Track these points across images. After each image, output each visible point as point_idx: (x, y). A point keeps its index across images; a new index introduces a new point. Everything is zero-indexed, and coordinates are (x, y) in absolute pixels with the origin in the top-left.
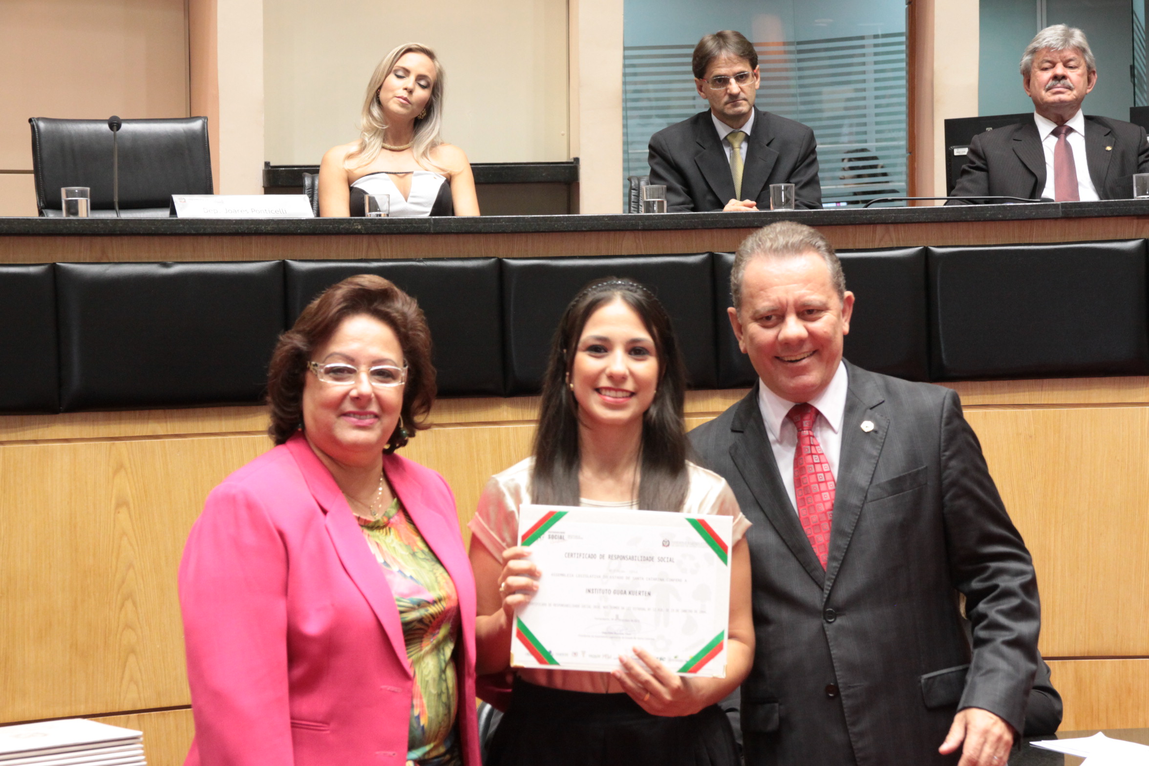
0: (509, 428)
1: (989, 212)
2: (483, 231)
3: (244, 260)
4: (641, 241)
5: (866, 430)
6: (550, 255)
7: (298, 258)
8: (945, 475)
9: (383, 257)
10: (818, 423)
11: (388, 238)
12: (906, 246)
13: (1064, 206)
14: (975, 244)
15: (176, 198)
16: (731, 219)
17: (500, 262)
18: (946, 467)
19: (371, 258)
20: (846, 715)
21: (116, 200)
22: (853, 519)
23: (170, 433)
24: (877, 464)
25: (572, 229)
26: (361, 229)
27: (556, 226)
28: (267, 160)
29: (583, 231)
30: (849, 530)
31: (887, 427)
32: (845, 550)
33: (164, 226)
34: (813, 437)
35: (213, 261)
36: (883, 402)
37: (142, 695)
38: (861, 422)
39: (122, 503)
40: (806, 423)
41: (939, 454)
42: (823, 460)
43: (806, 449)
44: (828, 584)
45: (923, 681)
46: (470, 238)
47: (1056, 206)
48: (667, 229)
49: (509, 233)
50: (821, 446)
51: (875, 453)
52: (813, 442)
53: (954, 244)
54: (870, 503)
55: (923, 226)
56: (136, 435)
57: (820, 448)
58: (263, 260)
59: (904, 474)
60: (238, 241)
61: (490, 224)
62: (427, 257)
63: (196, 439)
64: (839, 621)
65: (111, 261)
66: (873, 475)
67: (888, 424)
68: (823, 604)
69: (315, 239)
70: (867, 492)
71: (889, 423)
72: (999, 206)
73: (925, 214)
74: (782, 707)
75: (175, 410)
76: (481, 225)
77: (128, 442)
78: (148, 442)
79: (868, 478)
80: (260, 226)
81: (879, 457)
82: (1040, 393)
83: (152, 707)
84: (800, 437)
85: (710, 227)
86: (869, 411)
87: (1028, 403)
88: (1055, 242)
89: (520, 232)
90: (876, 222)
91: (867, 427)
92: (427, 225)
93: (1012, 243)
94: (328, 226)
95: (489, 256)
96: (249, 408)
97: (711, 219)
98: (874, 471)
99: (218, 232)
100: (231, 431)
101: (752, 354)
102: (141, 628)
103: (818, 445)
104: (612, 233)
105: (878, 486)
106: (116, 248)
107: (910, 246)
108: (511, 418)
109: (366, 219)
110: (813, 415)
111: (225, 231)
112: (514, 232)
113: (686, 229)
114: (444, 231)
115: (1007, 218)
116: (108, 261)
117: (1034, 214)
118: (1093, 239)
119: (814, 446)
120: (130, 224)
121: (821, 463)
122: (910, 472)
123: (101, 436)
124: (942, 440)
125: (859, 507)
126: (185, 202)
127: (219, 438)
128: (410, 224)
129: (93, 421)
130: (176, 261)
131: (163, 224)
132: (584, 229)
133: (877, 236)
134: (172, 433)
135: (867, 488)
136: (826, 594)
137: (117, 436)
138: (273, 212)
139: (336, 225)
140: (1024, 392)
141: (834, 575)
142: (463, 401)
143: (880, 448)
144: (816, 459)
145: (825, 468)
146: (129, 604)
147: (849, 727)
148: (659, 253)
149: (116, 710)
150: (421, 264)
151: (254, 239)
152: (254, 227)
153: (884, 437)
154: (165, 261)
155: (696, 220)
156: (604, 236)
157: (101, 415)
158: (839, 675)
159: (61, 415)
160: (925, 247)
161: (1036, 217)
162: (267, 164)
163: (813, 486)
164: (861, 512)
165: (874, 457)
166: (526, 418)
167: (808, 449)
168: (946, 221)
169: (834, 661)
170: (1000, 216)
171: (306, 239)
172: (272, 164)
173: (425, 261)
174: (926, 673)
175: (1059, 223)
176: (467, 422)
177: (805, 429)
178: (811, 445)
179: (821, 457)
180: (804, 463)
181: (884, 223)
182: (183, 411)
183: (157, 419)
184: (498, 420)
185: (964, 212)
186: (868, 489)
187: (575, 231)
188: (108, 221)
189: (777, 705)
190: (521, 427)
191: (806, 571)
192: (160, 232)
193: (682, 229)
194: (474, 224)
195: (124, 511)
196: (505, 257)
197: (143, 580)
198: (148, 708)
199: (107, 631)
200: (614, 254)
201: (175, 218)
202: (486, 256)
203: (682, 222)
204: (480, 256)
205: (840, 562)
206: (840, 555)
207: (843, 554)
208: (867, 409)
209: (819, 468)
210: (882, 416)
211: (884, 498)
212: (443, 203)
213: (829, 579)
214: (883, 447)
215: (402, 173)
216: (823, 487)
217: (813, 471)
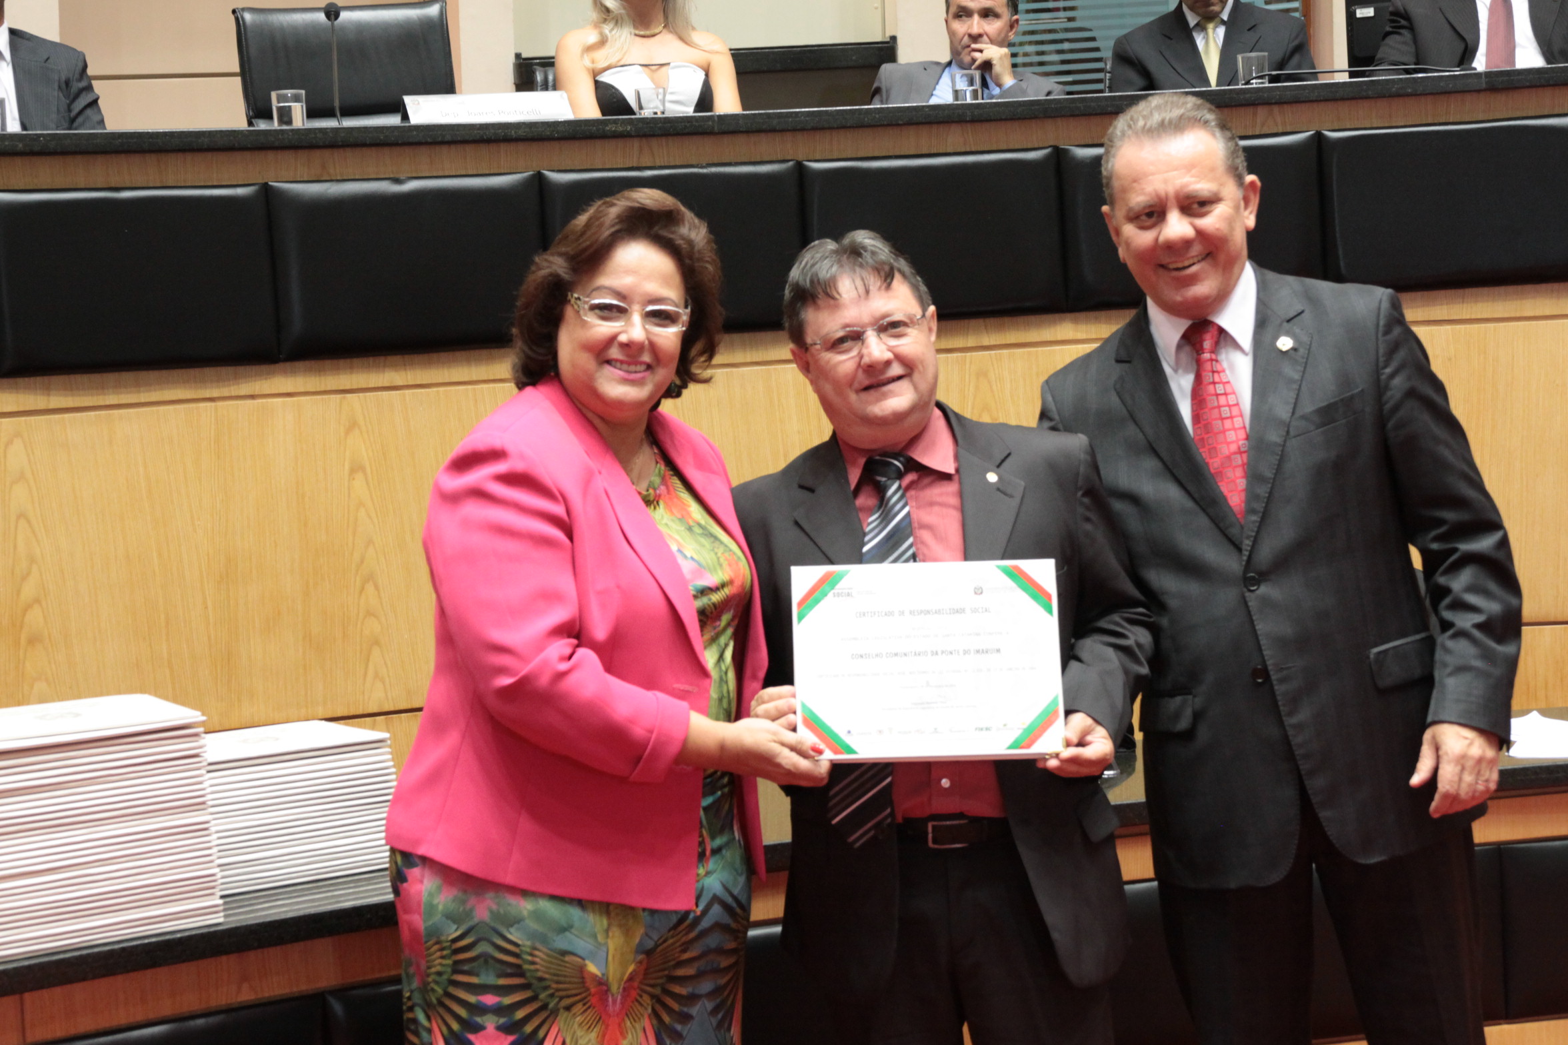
1: (1395, 86)
2: (777, 129)
3: (492, 172)
4: (970, 134)
5: (1284, 349)
6: (860, 156)
7: (557, 169)
8: (1386, 398)
9: (658, 164)
10: (1221, 344)
11: (664, 140)
12: (1294, 130)
14: (1379, 126)
15: (409, 100)
16: (1079, 105)
17: (800, 166)
18: (1387, 388)
19: (644, 165)
20: (1280, 703)
21: (337, 104)
22: (1274, 460)
23: (410, 384)
24: (1299, 390)
25: (885, 123)
26: (631, 129)
28: (518, 51)
29: (898, 125)
30: (1269, 474)
31: (1309, 343)
33: (394, 134)
34: (1217, 361)
35: (454, 174)
36: (1302, 312)
37: (390, 694)
38: (1277, 338)
39: (356, 468)
41: (1378, 372)
42: (1229, 390)
43: (1207, 377)
44: (1247, 543)
45: (1372, 656)
46: (763, 136)
47: (1479, 75)
48: (1001, 120)
49: (810, 130)
50: (1227, 372)
51: (1297, 376)
52: (1216, 367)
53: (1353, 127)
54: (1293, 440)
55: (1315, 105)
56: (370, 386)
57: (1226, 375)
58: (515, 171)
59: (1335, 399)
60: (484, 150)
62: (711, 162)
63: (441, 389)
64: (1263, 589)
65: (333, 178)
66: (1295, 404)
67: (1310, 339)
68: (1242, 568)
69: (577, 144)
70: (1289, 426)
71: (1312, 337)
73: (1316, 91)
74: (1196, 700)
75: (416, 355)
76: (775, 122)
77: (361, 395)
78: (384, 394)
79: (1290, 408)
80: (509, 130)
81: (1302, 380)
82: (1461, 305)
83: (401, 710)
84: (1199, 363)
85: (1053, 115)
86: (1285, 324)
87: (1446, 318)
88: (1477, 120)
89: (823, 129)
90: (1257, 102)
91: (1284, 345)
92: (710, 123)
93: (1424, 123)
94: (591, 128)
95: (786, 159)
98: (1297, 399)
99: (459, 139)
102: (385, 615)
103: (1224, 371)
104: (935, 126)
105: (1303, 417)
106: (337, 161)
107: (1299, 130)
109: (636, 119)
110: (1216, 334)
111: (467, 138)
112: (815, 129)
113: (1025, 119)
114: (731, 129)
115: (1418, 93)
116: (328, 178)
117: (1451, 86)
118: (1525, 115)
119: (1218, 372)
120: (354, 133)
121: (1226, 394)
122: (1342, 397)
123: (329, 388)
124: (1380, 355)
125: (1280, 445)
126: (419, 103)
127: (470, 387)
128: (688, 122)
129: (320, 371)
130: (410, 175)
131: (393, 132)
132: (900, 122)
133: (1258, 121)
134: (413, 384)
135: (1288, 420)
136: (1245, 555)
137: (348, 387)
138: (525, 113)
139: (601, 127)
140: (1442, 304)
141: (1252, 531)
143: (1302, 369)
144: (1220, 389)
145: (1232, 399)
146: (370, 588)
147: (1284, 718)
149: (360, 712)
150: (704, 171)
151: (503, 147)
152: (502, 132)
153: (1306, 356)
154: (397, 176)
155: (1036, 107)
156: (925, 131)
157: (328, 363)
158: (1267, 655)
159: (281, 365)
160: (1317, 131)
161: (1452, 90)
162: (518, 56)
163: (1214, 422)
164: (1282, 451)
165: (1294, 381)
167: (1209, 376)
168: (1343, 99)
169: (1260, 638)
170: (1410, 91)
171: (566, 145)
172: (524, 56)
173: (709, 167)
174: (1376, 645)
175: (1480, 96)
176: (765, 360)
177: (1206, 351)
178: (1213, 372)
179: (1227, 386)
180: (1204, 393)
181: (1267, 103)
182: (426, 356)
183: (394, 366)
185: (1366, 87)
186: (1290, 422)
187: (888, 125)
188: (329, 130)
189: (1190, 697)
191: (1220, 529)
192: (389, 141)
193: (1019, 119)
194: (767, 120)
195: (359, 477)
196: (805, 159)
197: (385, 558)
198: (397, 709)
199: (346, 619)
200: (938, 152)
201: (407, 124)
202: (782, 159)
203: (1020, 110)
204: (774, 159)
205: (1261, 515)
206: (1260, 506)
207: (1264, 505)
208: (1282, 322)
209: (1222, 400)
210: (1302, 330)
211: (1312, 431)
212: (705, 101)
213: (1248, 537)
214: (1305, 368)
215: (655, 65)
216: (1228, 424)
217: (1216, 404)
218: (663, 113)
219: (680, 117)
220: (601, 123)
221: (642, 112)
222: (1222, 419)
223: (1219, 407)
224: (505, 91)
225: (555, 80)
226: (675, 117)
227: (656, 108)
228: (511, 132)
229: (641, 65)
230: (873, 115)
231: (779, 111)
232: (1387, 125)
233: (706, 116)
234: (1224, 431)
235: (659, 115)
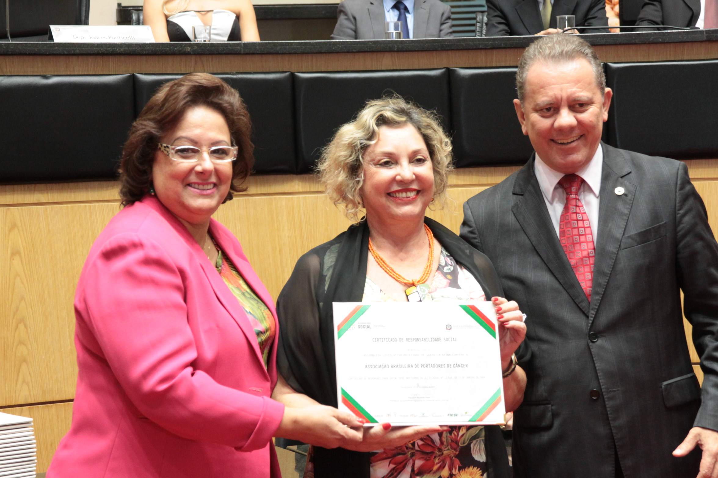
0: (300, 197)
1: (652, 37)
2: (279, 52)
3: (104, 74)
4: (396, 59)
5: (619, 194)
6: (329, 70)
7: (144, 72)
8: (679, 228)
10: (582, 189)
11: (210, 58)
13: (708, 32)
14: (642, 61)
15: (53, 28)
16: (462, 43)
17: (293, 75)
18: (680, 222)
20: (609, 413)
21: (8, 30)
22: (611, 262)
23: (50, 201)
24: (628, 220)
25: (345, 51)
26: (190, 50)
27: (334, 48)
30: (607, 271)
31: (634, 192)
32: (605, 287)
33: (44, 48)
34: (579, 200)
35: (81, 74)
36: (630, 173)
37: (32, 393)
38: (614, 187)
39: (15, 253)
40: (574, 189)
41: (675, 212)
42: (585, 218)
43: (572, 209)
44: (592, 313)
45: (663, 387)
46: (271, 57)
47: (702, 32)
48: (415, 51)
49: (299, 54)
50: (584, 207)
51: (626, 212)
52: (578, 204)
53: (626, 61)
54: (623, 250)
55: (604, 47)
56: (25, 202)
57: (582, 209)
58: (118, 73)
59: (649, 228)
60: (99, 59)
61: (285, 47)
62: (238, 71)
63: (69, 205)
64: (600, 342)
65: (6, 74)
66: (625, 229)
67: (635, 189)
68: (589, 328)
69: (157, 58)
70: (621, 241)
71: (636, 188)
72: (660, 33)
74: (553, 407)
75: (54, 184)
76: (278, 48)
77: (19, 208)
78: (34, 207)
79: (621, 231)
80: (116, 48)
81: (629, 215)
83: (39, 401)
84: (568, 200)
85: (446, 49)
86: (620, 179)
88: (700, 59)
89: (307, 53)
91: (619, 191)
92: (239, 48)
93: (669, 60)
94: (166, 48)
95: (284, 71)
96: (109, 183)
97: (448, 42)
98: (626, 226)
99: (84, 52)
100: (96, 200)
101: (532, 137)
102: (31, 344)
103: (582, 206)
104: (375, 54)
105: (629, 237)
106: (9, 64)
108: (301, 190)
110: (580, 183)
111: (89, 52)
112: (303, 53)
113: (430, 50)
114: (251, 52)
115: (666, 41)
116: (3, 74)
117: (685, 38)
119: (579, 207)
120: (19, 47)
121: (583, 220)
122: (653, 225)
124: (677, 202)
125: (615, 253)
126: (59, 30)
127: (87, 204)
128: (226, 47)
130: (53, 74)
132: (354, 51)
134: (52, 201)
135: (621, 238)
136: (590, 320)
137: (11, 203)
138: (125, 38)
139: (172, 48)
141: (596, 305)
142: (266, 177)
143: (630, 207)
144: (579, 217)
145: (586, 224)
146: (22, 326)
147: (611, 422)
148: (410, 68)
149: (13, 404)
150: (235, 76)
151: (111, 58)
152: (111, 49)
153: (632, 199)
154: (45, 74)
155: (437, 44)
156: (368, 56)
158: (602, 382)
161: (686, 41)
162: (119, 5)
163: (574, 237)
164: (616, 257)
165: (626, 215)
166: (312, 190)
167: (574, 208)
168: (620, 44)
169: (598, 371)
170: (660, 40)
171: (150, 58)
172: (123, 5)
173: (238, 74)
174: (666, 380)
175: (703, 45)
177: (573, 193)
178: (576, 206)
179: (584, 215)
180: (570, 219)
182: (61, 185)
183: (41, 191)
184: (292, 191)
185: (634, 37)
186: (622, 239)
187: (348, 52)
188: (3, 44)
189: (550, 406)
190: (308, 197)
191: (575, 303)
192: (41, 53)
193: (426, 51)
194: (273, 47)
195: (17, 258)
196: (296, 71)
197: (32, 309)
198: (36, 402)
199: (6, 346)
200: (377, 69)
201: (52, 43)
202: (282, 71)
203: (426, 45)
204: (277, 71)
205: (601, 296)
206: (601, 290)
207: (604, 290)
208: (618, 178)
209: (580, 224)
210: (630, 183)
211: (635, 246)
212: (235, 34)
213: (593, 309)
214: (632, 206)
215: (204, 11)
216: (583, 238)
217: (576, 226)
218: (209, 41)
219: (220, 43)
220: (172, 46)
221: (196, 40)
222: (579, 235)
223: (578, 228)
224: (111, 24)
225: (143, 19)
226: (217, 43)
227: (205, 38)
228: (116, 49)
229: (195, 11)
230: (338, 46)
231: (281, 42)
232: (646, 60)
233: (236, 43)
234: (580, 243)
235: (207, 42)
